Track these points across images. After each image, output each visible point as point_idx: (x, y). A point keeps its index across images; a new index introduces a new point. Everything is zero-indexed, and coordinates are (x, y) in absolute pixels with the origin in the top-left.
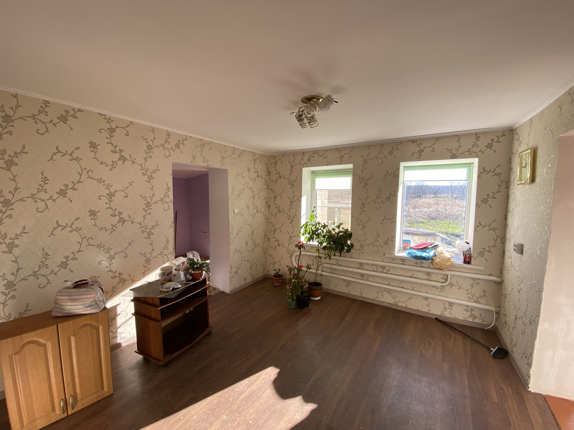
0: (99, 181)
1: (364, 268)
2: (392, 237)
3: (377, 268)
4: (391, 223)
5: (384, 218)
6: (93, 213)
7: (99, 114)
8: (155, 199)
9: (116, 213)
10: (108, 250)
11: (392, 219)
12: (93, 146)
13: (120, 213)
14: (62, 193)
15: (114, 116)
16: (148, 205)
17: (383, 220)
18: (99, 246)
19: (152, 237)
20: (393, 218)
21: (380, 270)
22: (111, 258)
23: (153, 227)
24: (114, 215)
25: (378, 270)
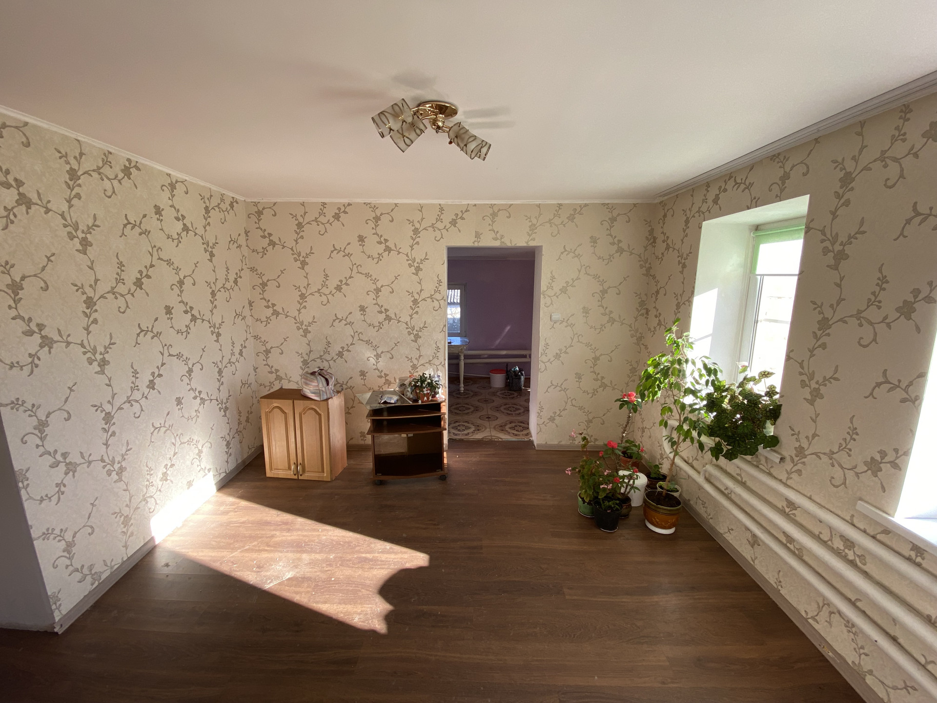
0: (367, 275)
1: (798, 518)
2: (896, 451)
3: (831, 536)
4: (904, 401)
5: (881, 380)
6: (363, 309)
7: (365, 203)
8: (424, 295)
9: (383, 309)
10: (375, 348)
11: (908, 386)
12: (361, 239)
13: (386, 310)
14: (339, 288)
15: (378, 202)
16: (415, 302)
17: (879, 385)
18: (368, 342)
19: (420, 341)
20: (911, 384)
21: (838, 544)
22: (378, 356)
23: (421, 329)
24: (381, 312)
25: (831, 540)
